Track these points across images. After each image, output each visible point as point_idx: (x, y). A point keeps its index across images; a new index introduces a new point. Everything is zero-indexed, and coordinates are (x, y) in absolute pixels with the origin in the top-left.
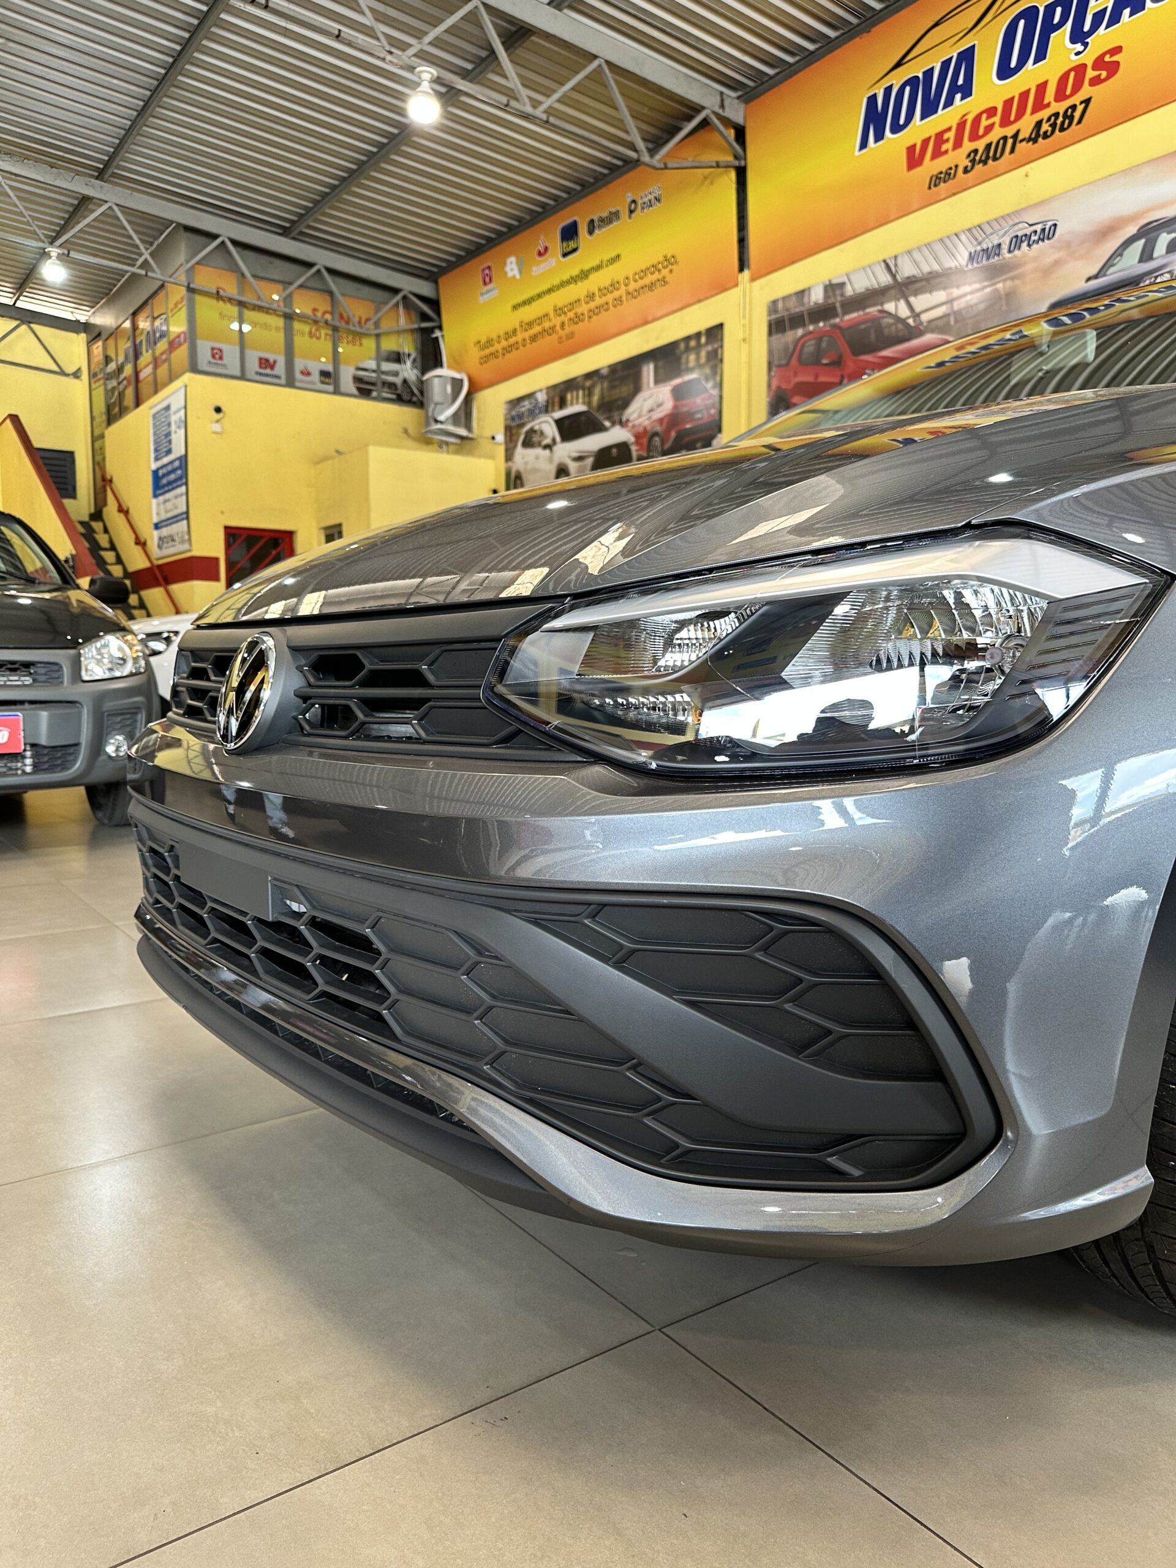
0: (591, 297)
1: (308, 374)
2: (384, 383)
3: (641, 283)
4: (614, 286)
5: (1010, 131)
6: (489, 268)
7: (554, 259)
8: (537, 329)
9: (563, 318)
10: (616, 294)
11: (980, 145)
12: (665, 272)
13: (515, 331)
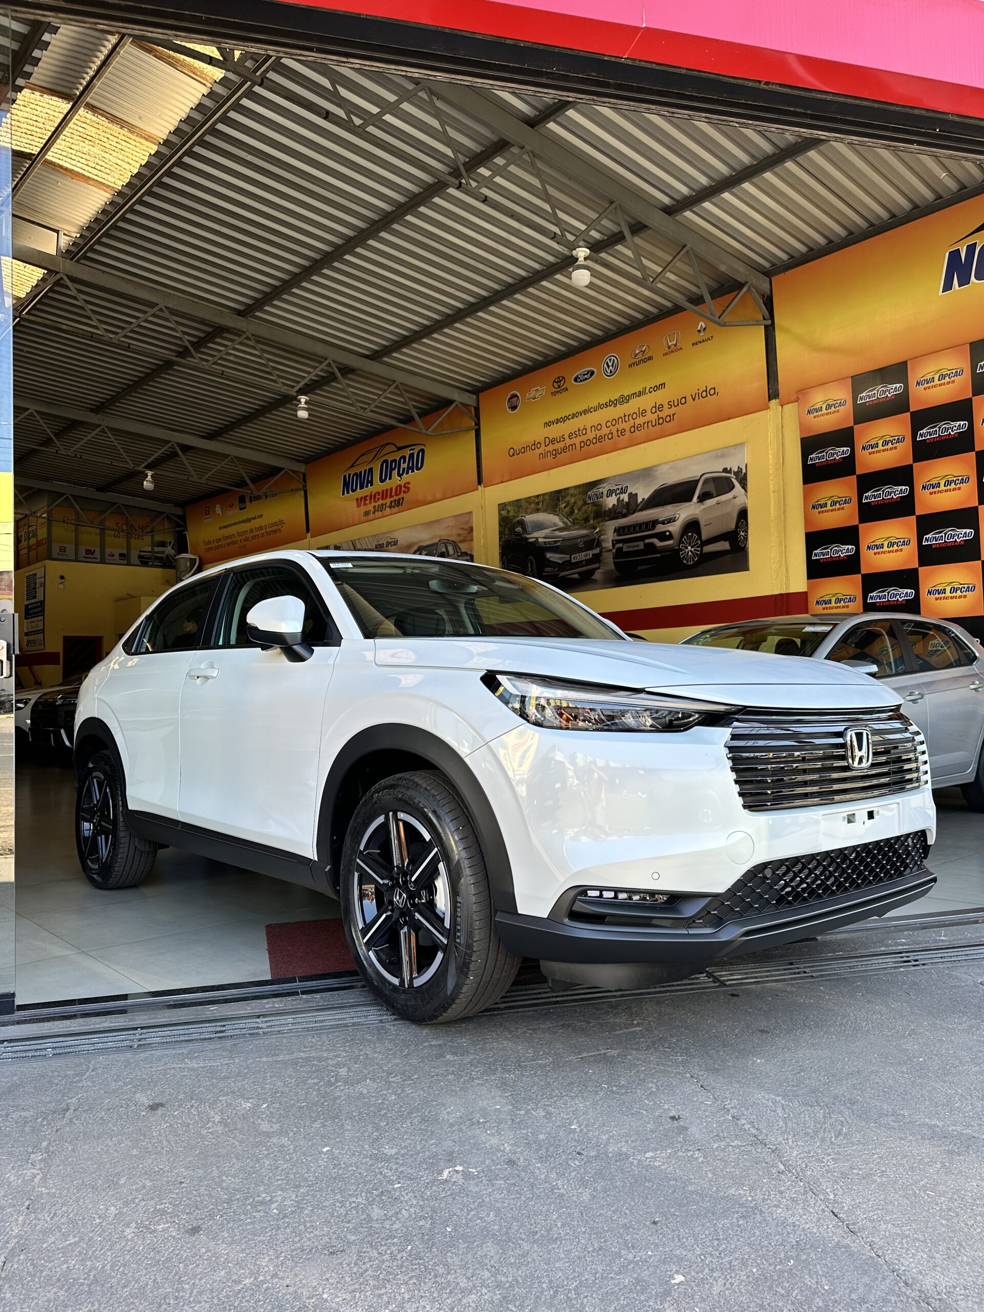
0: (252, 531)
1: (113, 556)
2: (156, 558)
3: (271, 529)
4: (261, 528)
5: (384, 502)
6: (208, 507)
7: (235, 511)
8: (229, 541)
9: (240, 538)
10: (262, 532)
11: (376, 504)
12: (280, 526)
13: (220, 539)
